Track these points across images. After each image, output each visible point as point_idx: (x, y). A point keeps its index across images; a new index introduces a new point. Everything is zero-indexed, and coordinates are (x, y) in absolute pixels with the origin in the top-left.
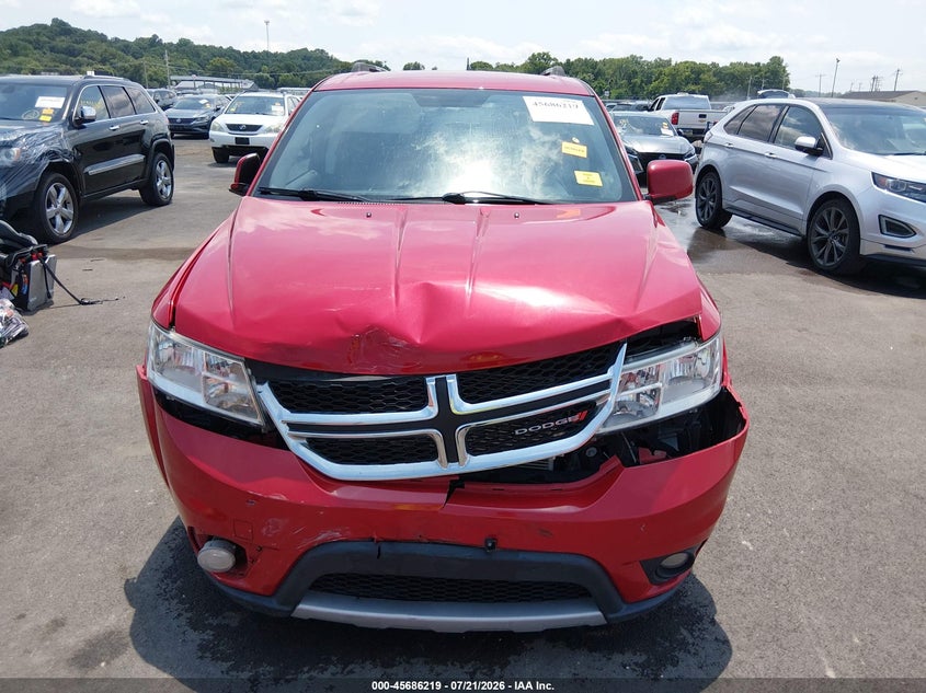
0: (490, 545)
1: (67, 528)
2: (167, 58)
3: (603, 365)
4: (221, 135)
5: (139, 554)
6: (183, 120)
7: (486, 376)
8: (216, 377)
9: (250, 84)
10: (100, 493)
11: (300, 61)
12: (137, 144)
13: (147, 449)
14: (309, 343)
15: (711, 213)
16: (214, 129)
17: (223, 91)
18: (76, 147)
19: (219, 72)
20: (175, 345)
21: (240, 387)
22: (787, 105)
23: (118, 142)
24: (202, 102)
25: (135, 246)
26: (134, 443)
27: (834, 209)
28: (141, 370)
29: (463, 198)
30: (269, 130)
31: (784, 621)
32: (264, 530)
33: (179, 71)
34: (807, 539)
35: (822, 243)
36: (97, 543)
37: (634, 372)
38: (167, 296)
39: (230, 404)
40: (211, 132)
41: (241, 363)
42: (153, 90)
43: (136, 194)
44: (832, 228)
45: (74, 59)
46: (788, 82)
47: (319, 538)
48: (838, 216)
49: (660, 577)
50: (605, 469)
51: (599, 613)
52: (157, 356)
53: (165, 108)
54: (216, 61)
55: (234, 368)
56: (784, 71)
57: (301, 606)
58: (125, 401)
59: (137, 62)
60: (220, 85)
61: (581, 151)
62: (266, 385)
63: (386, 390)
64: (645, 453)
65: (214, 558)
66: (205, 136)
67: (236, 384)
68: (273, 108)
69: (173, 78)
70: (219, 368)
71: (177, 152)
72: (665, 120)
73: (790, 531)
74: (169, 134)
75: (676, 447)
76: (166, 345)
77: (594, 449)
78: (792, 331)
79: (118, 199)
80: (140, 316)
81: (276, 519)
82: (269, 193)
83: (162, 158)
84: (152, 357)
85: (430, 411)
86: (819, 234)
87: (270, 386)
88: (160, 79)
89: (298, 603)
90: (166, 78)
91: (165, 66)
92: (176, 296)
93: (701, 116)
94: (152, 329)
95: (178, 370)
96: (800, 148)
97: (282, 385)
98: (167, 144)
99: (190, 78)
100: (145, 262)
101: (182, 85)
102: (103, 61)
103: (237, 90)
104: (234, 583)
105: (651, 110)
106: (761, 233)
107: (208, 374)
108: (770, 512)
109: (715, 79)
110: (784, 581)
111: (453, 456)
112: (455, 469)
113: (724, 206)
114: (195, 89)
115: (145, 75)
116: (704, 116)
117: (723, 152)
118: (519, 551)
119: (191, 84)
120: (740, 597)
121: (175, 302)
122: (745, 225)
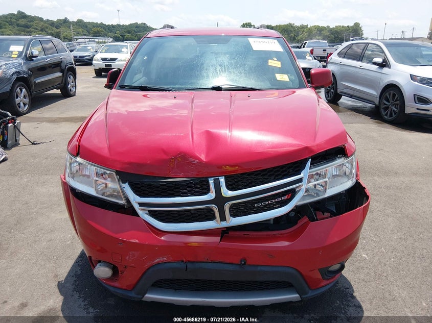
0: (243, 263)
1: (28, 256)
2: (72, 28)
3: (299, 170)
4: (98, 63)
5: (64, 269)
6: (80, 57)
7: (240, 177)
8: (101, 180)
9: (111, 40)
10: (44, 237)
11: (134, 29)
12: (59, 68)
13: (66, 215)
14: (149, 162)
15: (332, 95)
16: (95, 60)
17: (99, 43)
18: (29, 69)
19: (97, 34)
20: (80, 164)
21: (113, 185)
22: (368, 43)
23: (50, 67)
24: (89, 48)
25: (58, 116)
26: (60, 212)
27: (392, 92)
28: (63, 177)
29: (221, 88)
30: (121, 61)
31: (387, 295)
32: (127, 258)
33: (78, 34)
34: (394, 253)
35: (386, 108)
36: (43, 263)
37: (314, 173)
38: (75, 139)
39: (108, 193)
40: (93, 62)
41: (114, 173)
42: (66, 43)
43: (58, 91)
44: (391, 101)
45: (28, 30)
46: (362, 34)
47: (156, 261)
48: (394, 95)
49: (327, 276)
50: (300, 223)
51: (298, 295)
52: (71, 170)
53: (71, 51)
54: (95, 29)
55: (110, 176)
56: (361, 29)
57: (147, 295)
58: (55, 191)
59: (58, 30)
60: (97, 40)
61: (278, 64)
62: (127, 184)
63: (189, 185)
64: (320, 214)
65: (102, 271)
66: (91, 64)
67: (112, 183)
68: (123, 50)
69: (75, 37)
70: (102, 176)
71: (78, 71)
72: (308, 52)
73: (385, 249)
74: (74, 62)
75: (335, 211)
76: (75, 164)
77: (294, 213)
78: (375, 151)
79: (50, 94)
80: (62, 149)
81: (133, 252)
82: (124, 88)
83: (70, 74)
84: (68, 170)
85: (211, 195)
86: (385, 104)
87: (129, 184)
88: (69, 38)
89: (145, 294)
90: (72, 38)
91: (71, 32)
92: (80, 139)
93: (324, 50)
94: (68, 156)
95: (81, 177)
96: (375, 63)
97: (135, 184)
98: (73, 67)
99: (83, 37)
100: (63, 124)
101: (79, 41)
102: (42, 30)
103: (105, 42)
104: (112, 284)
105: (301, 48)
106: (356, 104)
107: (97, 179)
108: (375, 239)
109: (329, 33)
110: (385, 274)
111: (223, 218)
112: (224, 224)
113: (338, 92)
114: (85, 42)
115: (62, 36)
116: (325, 50)
117: (337, 66)
118: (258, 265)
119: (83, 40)
120: (364, 283)
121: (79, 142)
122: (348, 101)
